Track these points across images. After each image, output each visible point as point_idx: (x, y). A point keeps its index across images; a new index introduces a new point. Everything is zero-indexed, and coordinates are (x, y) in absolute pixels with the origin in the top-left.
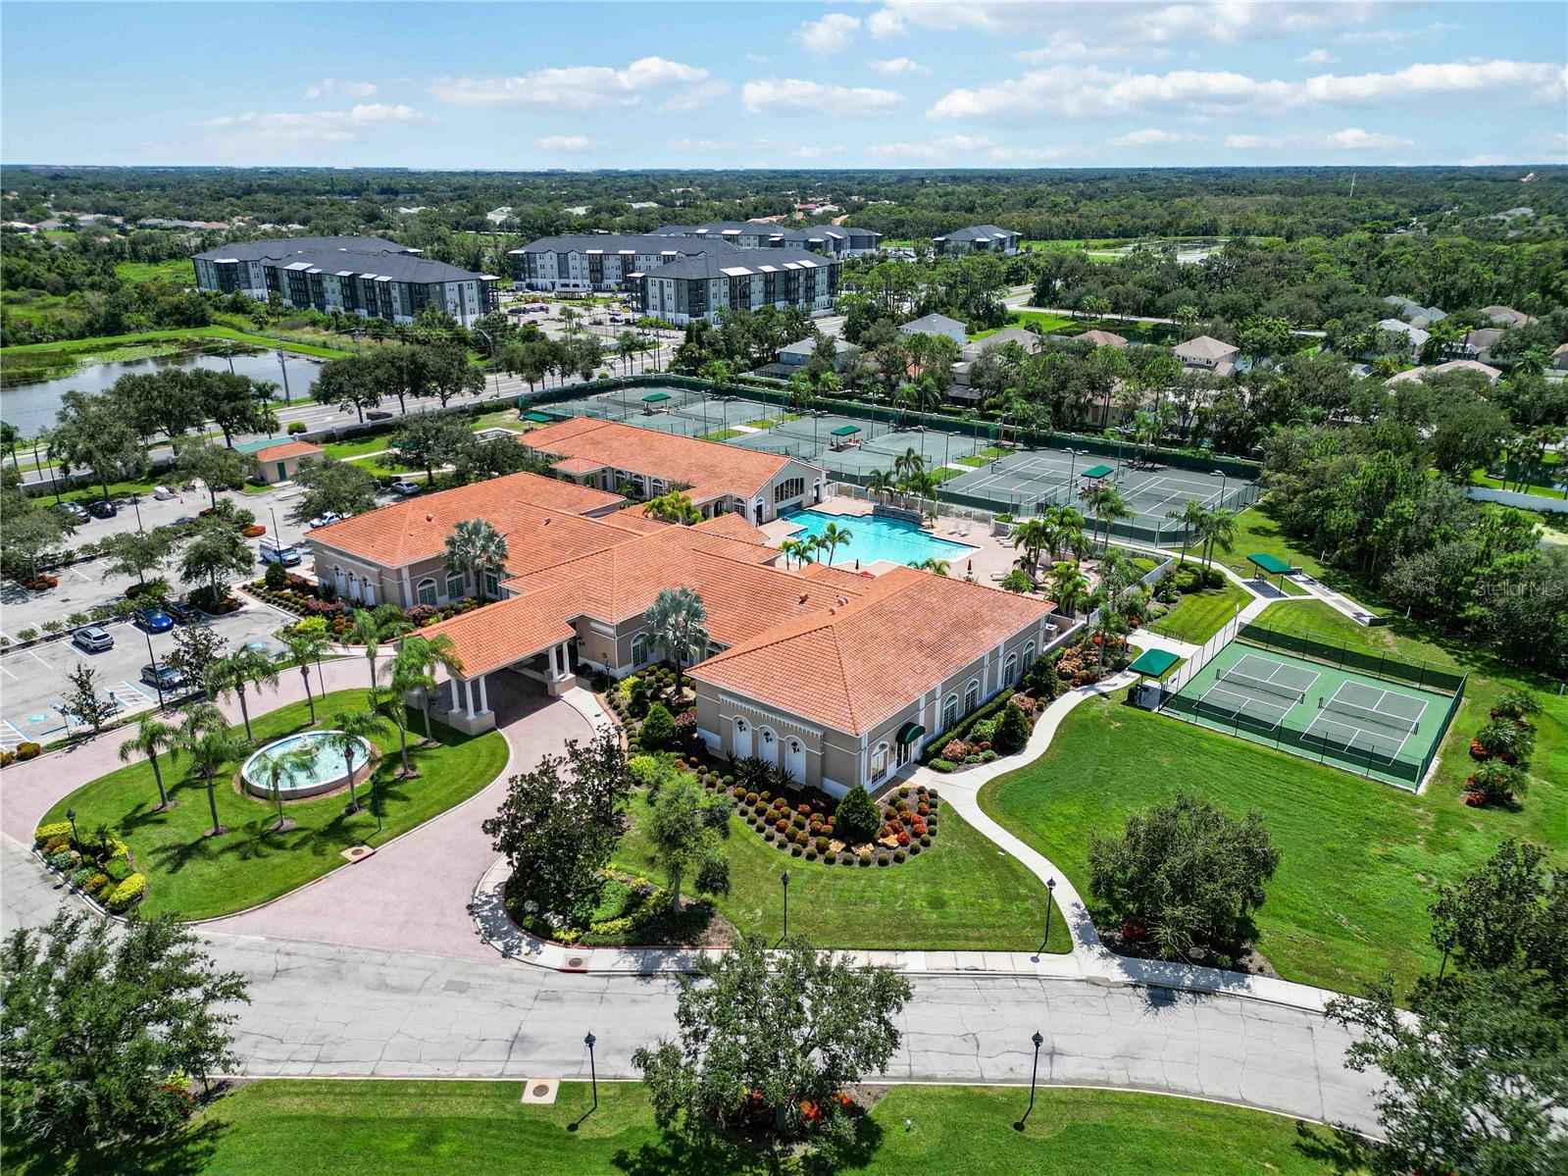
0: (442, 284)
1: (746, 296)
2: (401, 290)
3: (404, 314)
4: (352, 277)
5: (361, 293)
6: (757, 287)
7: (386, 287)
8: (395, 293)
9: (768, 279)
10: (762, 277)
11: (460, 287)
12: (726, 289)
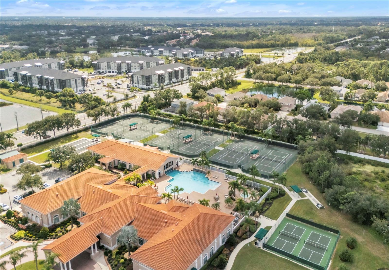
0: (70, 79)
1: (163, 79)
2: (57, 81)
3: (58, 88)
4: (42, 77)
5: (44, 81)
6: (167, 75)
7: (52, 81)
8: (55, 82)
9: (170, 73)
10: (168, 73)
11: (76, 80)
12: (157, 77)
